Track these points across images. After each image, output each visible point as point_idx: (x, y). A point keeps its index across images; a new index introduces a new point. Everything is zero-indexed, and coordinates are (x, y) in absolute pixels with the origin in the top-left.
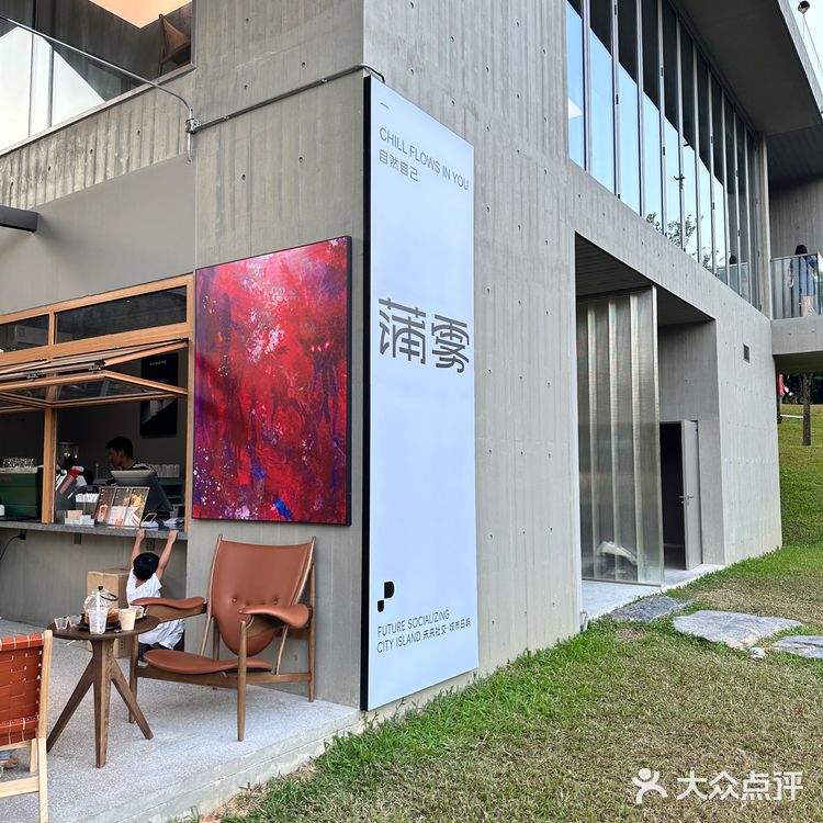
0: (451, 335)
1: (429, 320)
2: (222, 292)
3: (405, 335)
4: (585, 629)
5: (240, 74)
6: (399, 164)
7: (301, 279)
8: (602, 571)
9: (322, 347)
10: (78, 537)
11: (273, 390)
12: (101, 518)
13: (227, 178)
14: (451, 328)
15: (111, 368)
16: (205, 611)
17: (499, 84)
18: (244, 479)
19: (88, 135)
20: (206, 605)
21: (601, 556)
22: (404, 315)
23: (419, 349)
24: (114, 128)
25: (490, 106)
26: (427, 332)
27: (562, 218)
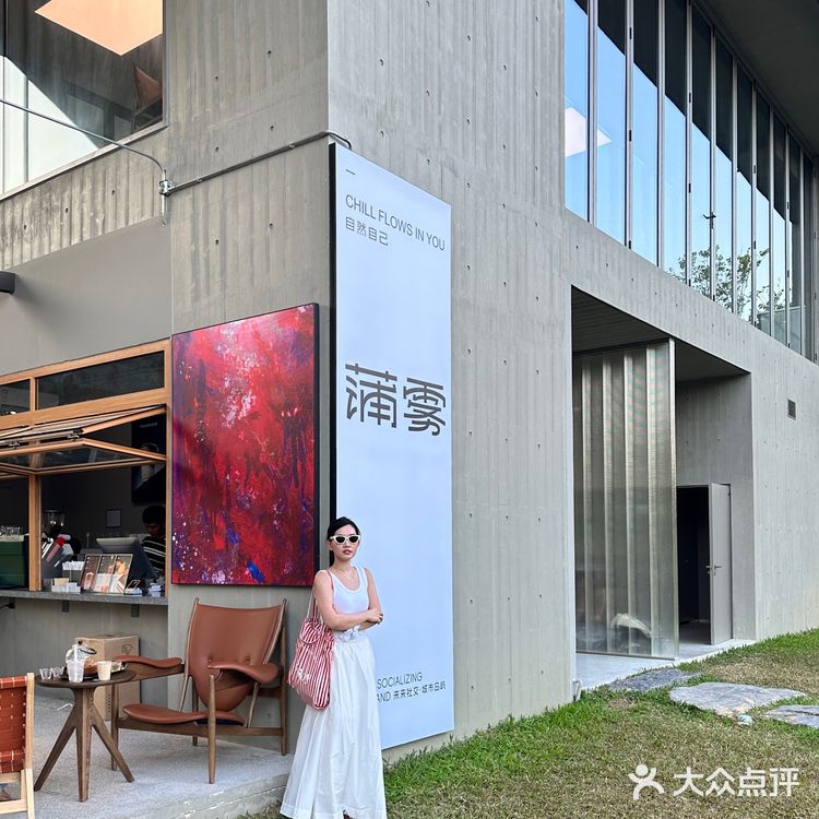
0: (425, 398)
1: (401, 384)
2: (198, 358)
3: (375, 400)
4: (578, 698)
5: (211, 134)
6: (367, 230)
7: (271, 345)
8: (616, 645)
9: (292, 413)
10: (66, 605)
11: (245, 456)
12: (87, 586)
13: (201, 242)
14: (425, 391)
15: (89, 436)
16: (183, 671)
17: (482, 136)
18: (219, 544)
19: (63, 192)
20: (183, 666)
21: (616, 629)
22: (374, 380)
23: (390, 413)
24: (88, 187)
25: (471, 159)
26: (398, 396)
27: (555, 271)
